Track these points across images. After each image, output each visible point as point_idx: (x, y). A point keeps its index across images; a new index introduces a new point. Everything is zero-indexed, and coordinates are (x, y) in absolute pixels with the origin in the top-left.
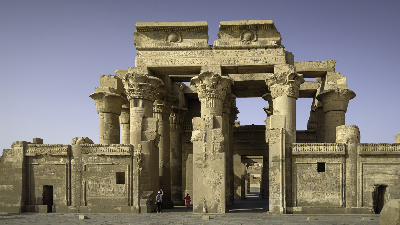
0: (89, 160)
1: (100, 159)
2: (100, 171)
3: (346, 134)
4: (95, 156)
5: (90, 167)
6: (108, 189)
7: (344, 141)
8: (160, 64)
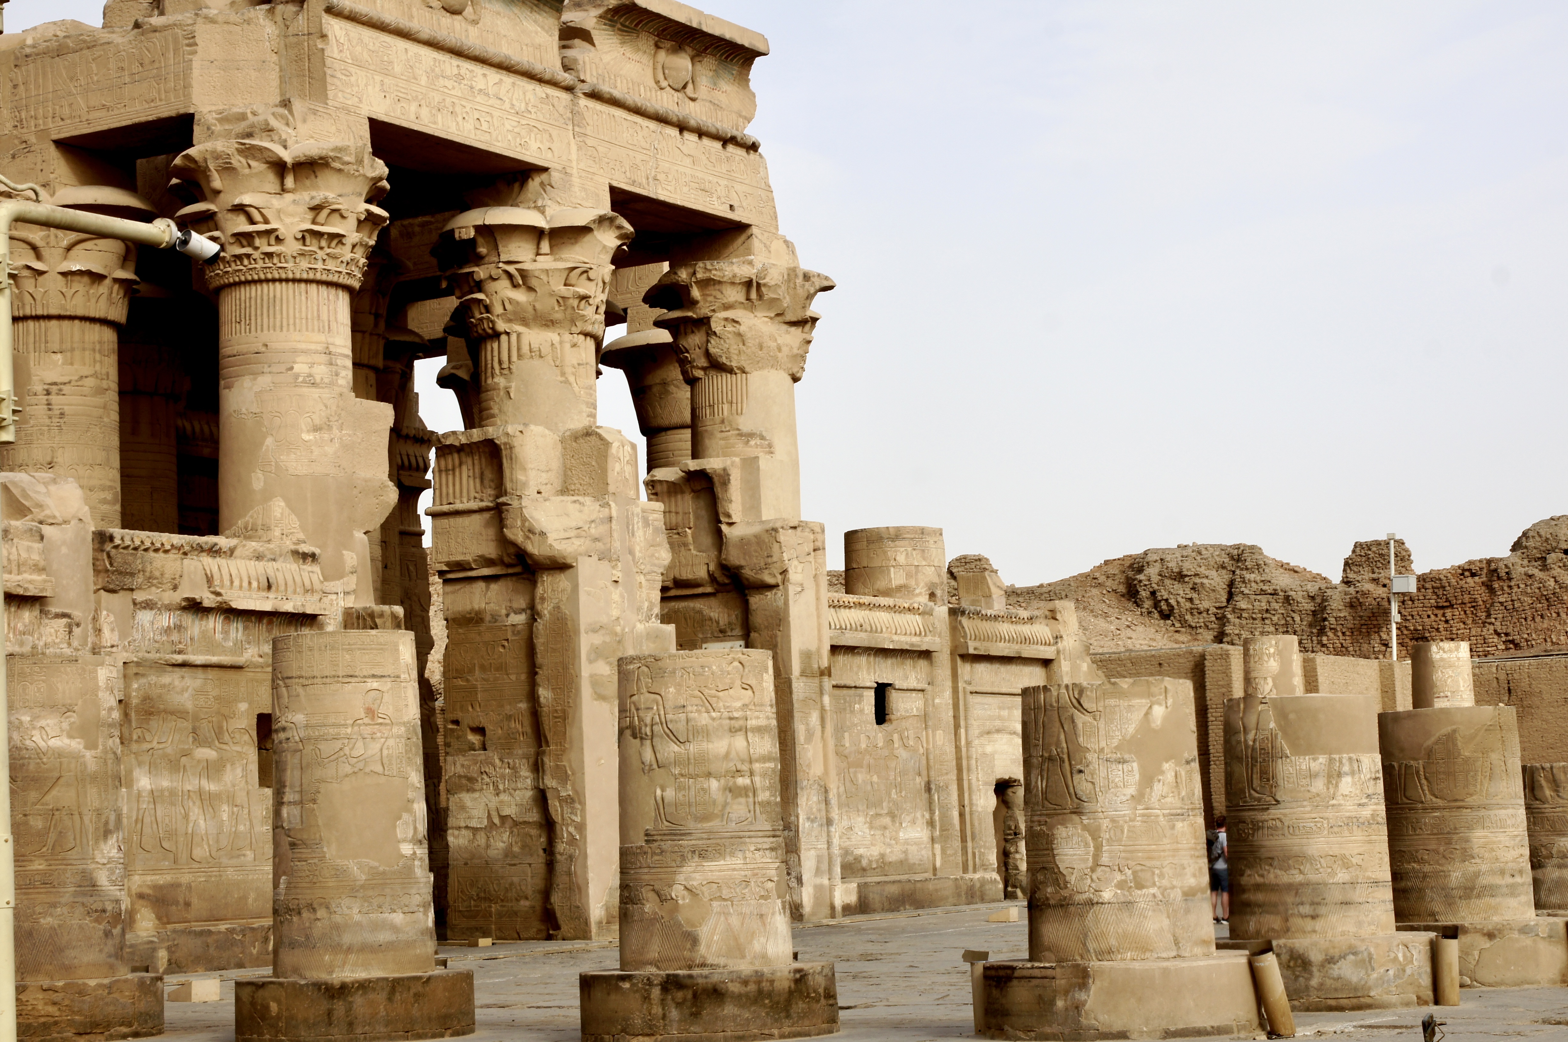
0: (137, 631)
1: (186, 629)
2: (189, 706)
3: (924, 563)
4: (169, 608)
5: (143, 675)
6: (225, 817)
7: (920, 594)
8: (413, 117)
